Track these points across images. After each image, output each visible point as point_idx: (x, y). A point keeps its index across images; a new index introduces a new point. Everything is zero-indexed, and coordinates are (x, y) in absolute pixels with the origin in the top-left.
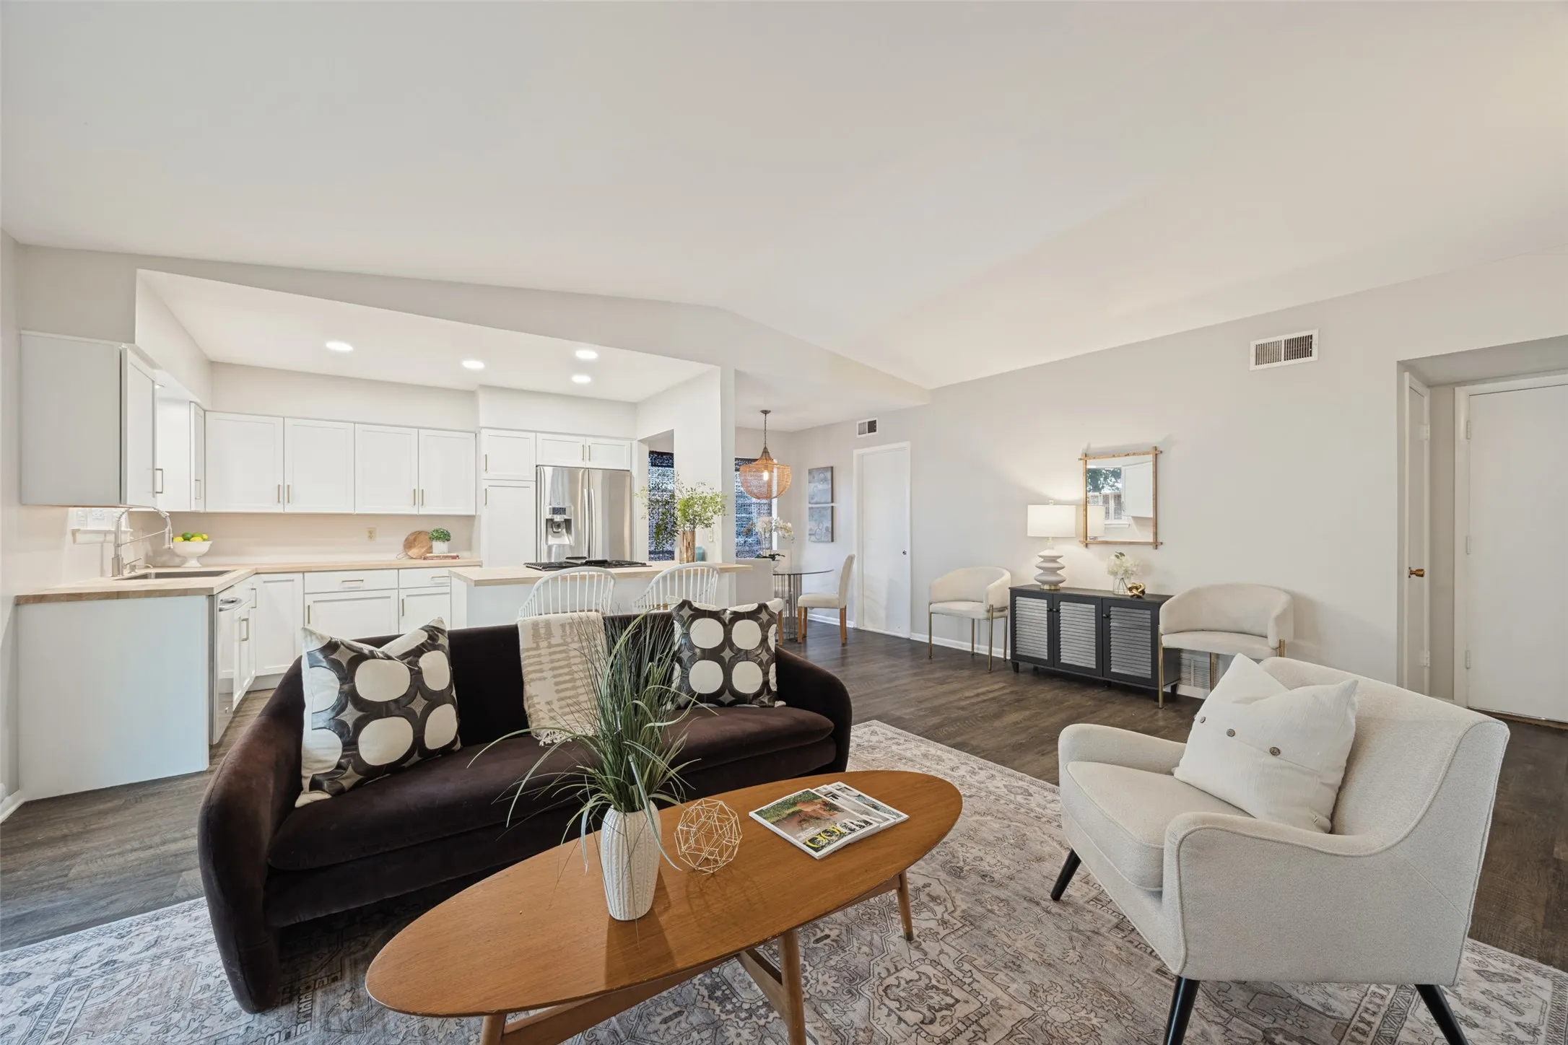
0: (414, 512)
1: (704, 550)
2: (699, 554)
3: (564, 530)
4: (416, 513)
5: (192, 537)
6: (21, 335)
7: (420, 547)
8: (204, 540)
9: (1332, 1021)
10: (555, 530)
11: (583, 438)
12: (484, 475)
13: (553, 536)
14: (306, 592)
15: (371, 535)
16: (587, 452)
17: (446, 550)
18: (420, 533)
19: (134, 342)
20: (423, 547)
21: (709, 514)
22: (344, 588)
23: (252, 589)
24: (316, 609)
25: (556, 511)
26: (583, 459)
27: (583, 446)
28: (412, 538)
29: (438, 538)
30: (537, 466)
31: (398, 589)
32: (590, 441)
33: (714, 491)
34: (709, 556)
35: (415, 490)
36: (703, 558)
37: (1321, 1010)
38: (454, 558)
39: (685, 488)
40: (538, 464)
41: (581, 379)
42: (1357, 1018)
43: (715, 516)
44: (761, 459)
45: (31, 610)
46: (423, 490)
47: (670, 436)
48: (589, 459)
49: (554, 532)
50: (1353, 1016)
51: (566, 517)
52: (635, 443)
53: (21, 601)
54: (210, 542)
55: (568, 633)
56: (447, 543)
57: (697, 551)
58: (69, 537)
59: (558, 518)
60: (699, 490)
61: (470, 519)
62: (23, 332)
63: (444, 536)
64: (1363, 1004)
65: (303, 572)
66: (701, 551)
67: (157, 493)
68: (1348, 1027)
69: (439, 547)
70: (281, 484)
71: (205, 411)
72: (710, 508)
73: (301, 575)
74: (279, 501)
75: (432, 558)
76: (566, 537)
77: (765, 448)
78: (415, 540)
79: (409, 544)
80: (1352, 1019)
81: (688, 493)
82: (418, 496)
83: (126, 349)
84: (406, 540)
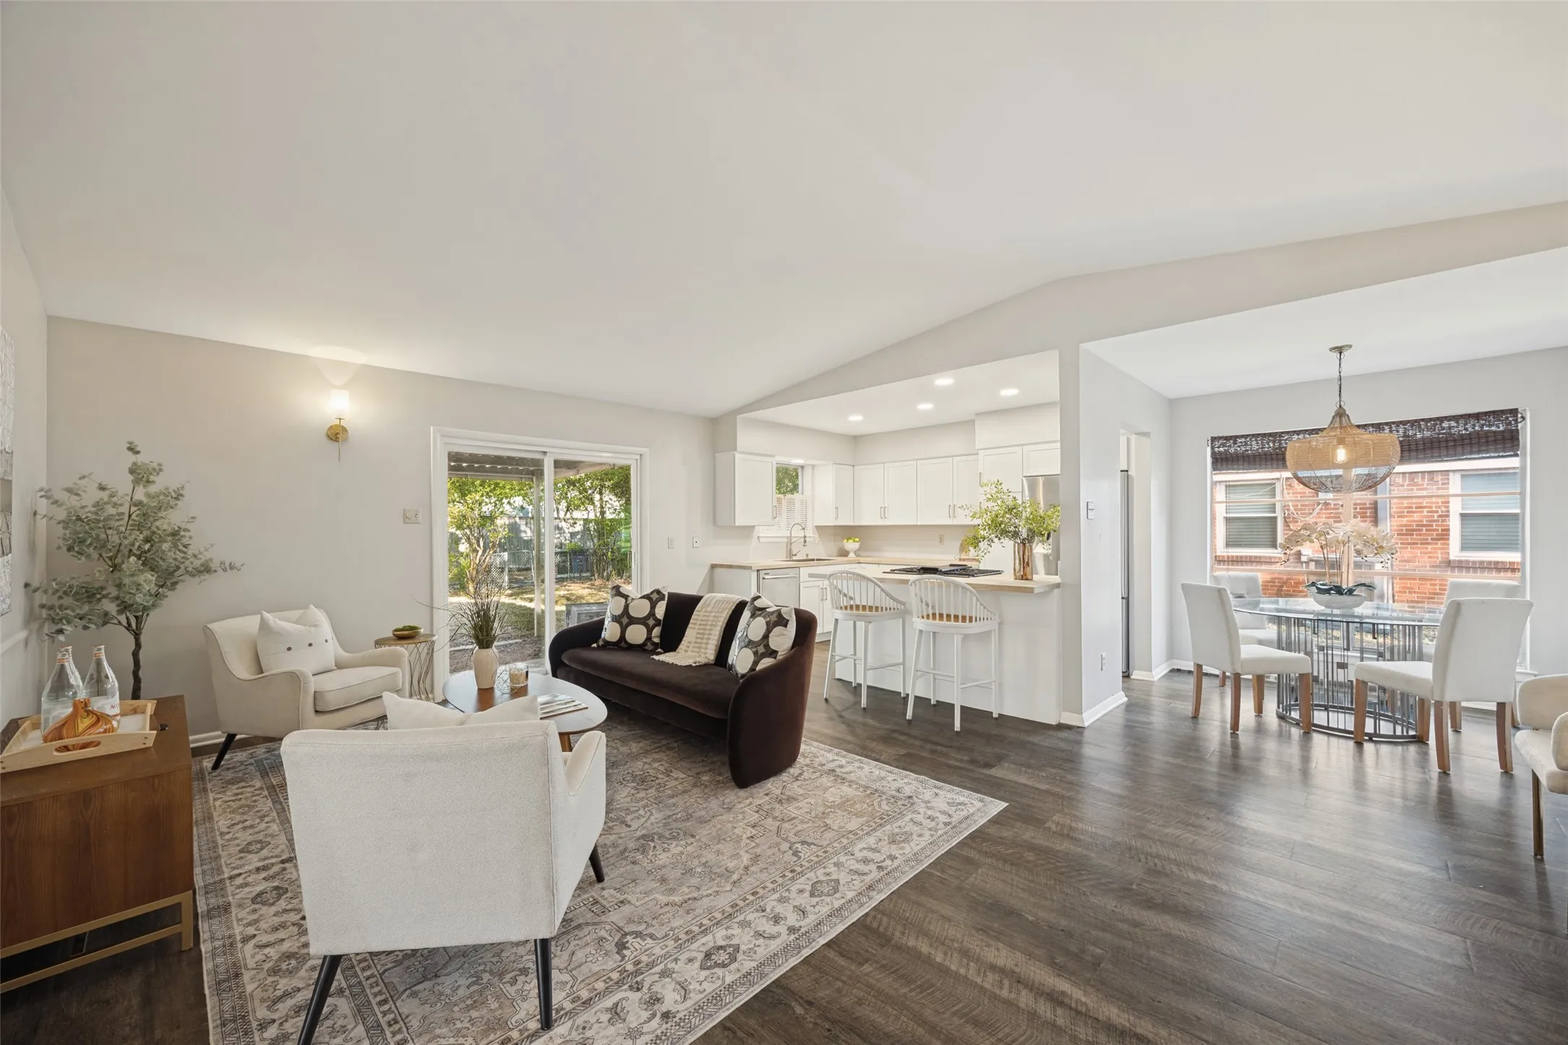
4: (950, 523)
5: (850, 539)
8: (855, 542)
9: (402, 990)
15: (941, 540)
30: (1024, 478)
35: (950, 506)
37: (413, 989)
40: (1025, 475)
42: (394, 1008)
44: (1330, 426)
46: (955, 505)
50: (396, 1006)
62: (715, 455)
64: (401, 1022)
68: (391, 996)
70: (882, 506)
71: (853, 466)
74: (881, 518)
79: (963, 547)
80: (395, 1004)
82: (952, 511)
83: (735, 454)
84: (961, 544)
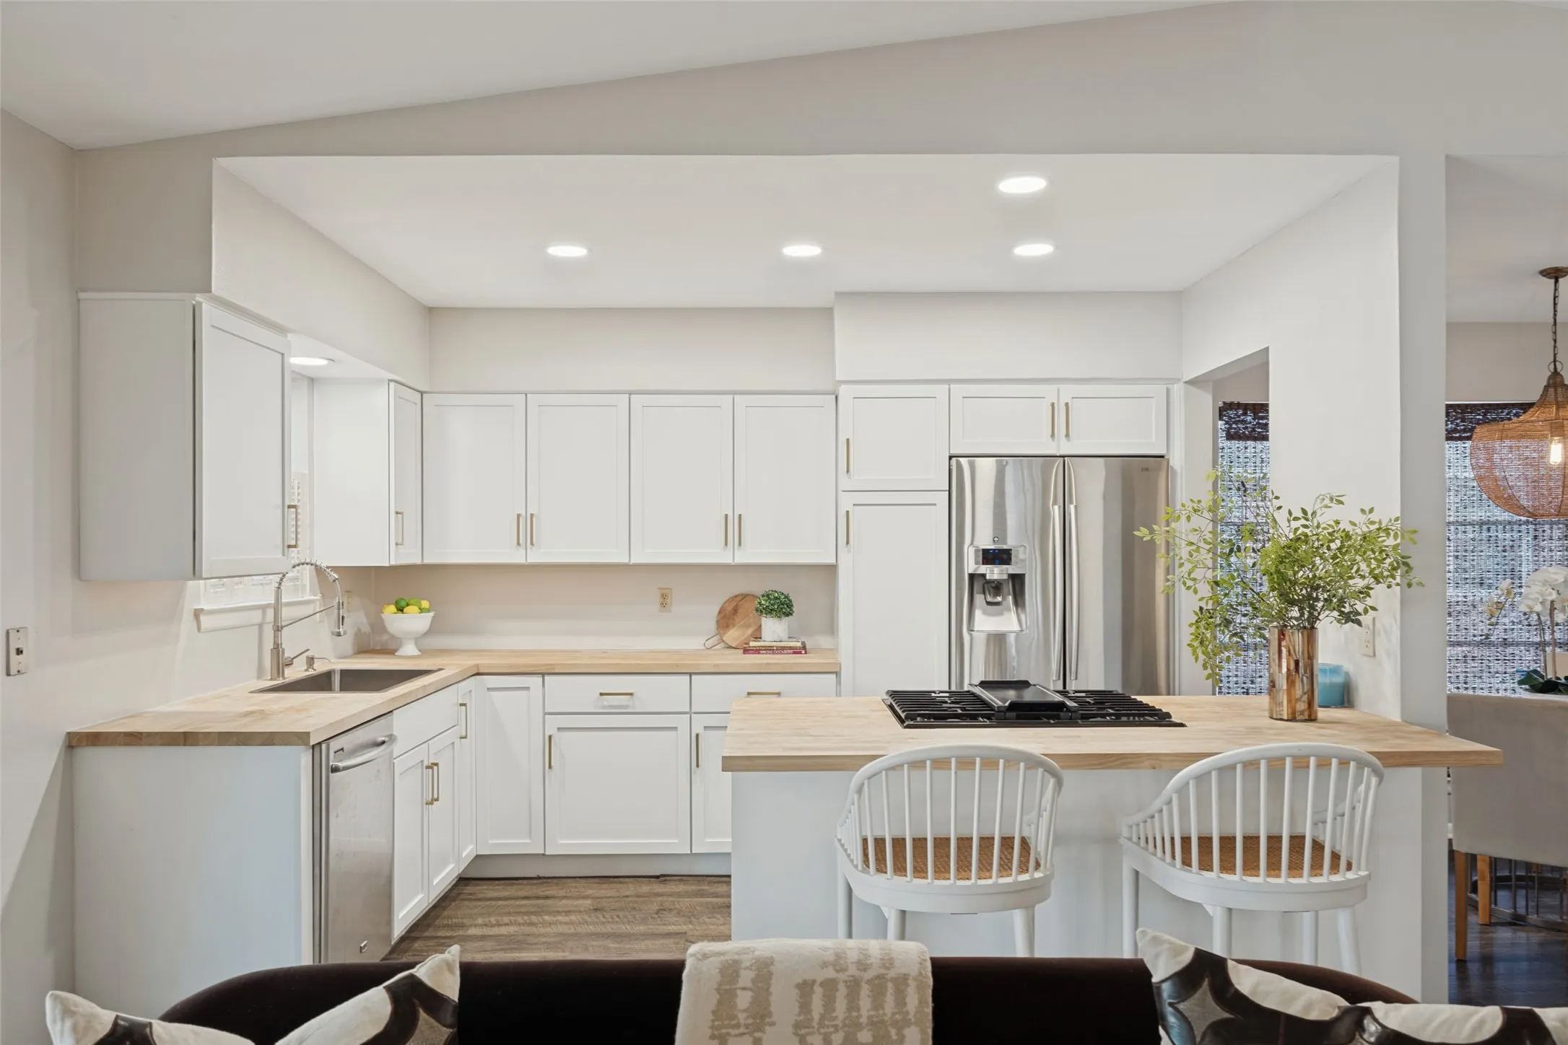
0: (726, 558)
1: (1347, 674)
2: (1332, 685)
3: (1010, 598)
4: (728, 560)
5: (408, 605)
6: (79, 300)
7: (742, 626)
8: (422, 610)
10: (989, 599)
11: (1054, 387)
12: (845, 483)
13: (984, 613)
14: (546, 711)
15: (665, 600)
16: (1061, 418)
17: (784, 635)
18: (744, 596)
19: (210, 291)
20: (748, 626)
21: (1359, 583)
22: (604, 707)
23: (461, 705)
24: (562, 740)
25: (991, 557)
26: (1053, 435)
27: (1053, 405)
28: (729, 608)
29: (769, 611)
30: (951, 458)
31: (690, 713)
32: (1068, 392)
33: (1373, 517)
34: (1363, 693)
35: (726, 516)
36: (1344, 696)
38: (796, 651)
39: (1284, 512)
40: (954, 452)
41: (1034, 250)
43: (1379, 591)
44: (1543, 402)
45: (91, 757)
46: (740, 516)
47: (1259, 365)
48: (1067, 435)
49: (989, 603)
51: (1012, 569)
52: (1178, 389)
53: (76, 742)
54: (432, 614)
55: (816, 1016)
56: (786, 620)
57: (1321, 679)
58: (187, 620)
59: (995, 572)
60: (1326, 518)
61: (830, 571)
62: (82, 295)
63: (780, 606)
65: (543, 675)
66: (1338, 679)
67: (289, 547)
69: (773, 629)
70: (523, 513)
71: (422, 393)
72: (1363, 566)
73: (539, 679)
74: (518, 544)
75: (757, 651)
76: (1013, 616)
77: (1556, 373)
78: (735, 610)
79: (726, 619)
81: (1295, 524)
82: (733, 529)
83: (200, 304)
84: (720, 612)
